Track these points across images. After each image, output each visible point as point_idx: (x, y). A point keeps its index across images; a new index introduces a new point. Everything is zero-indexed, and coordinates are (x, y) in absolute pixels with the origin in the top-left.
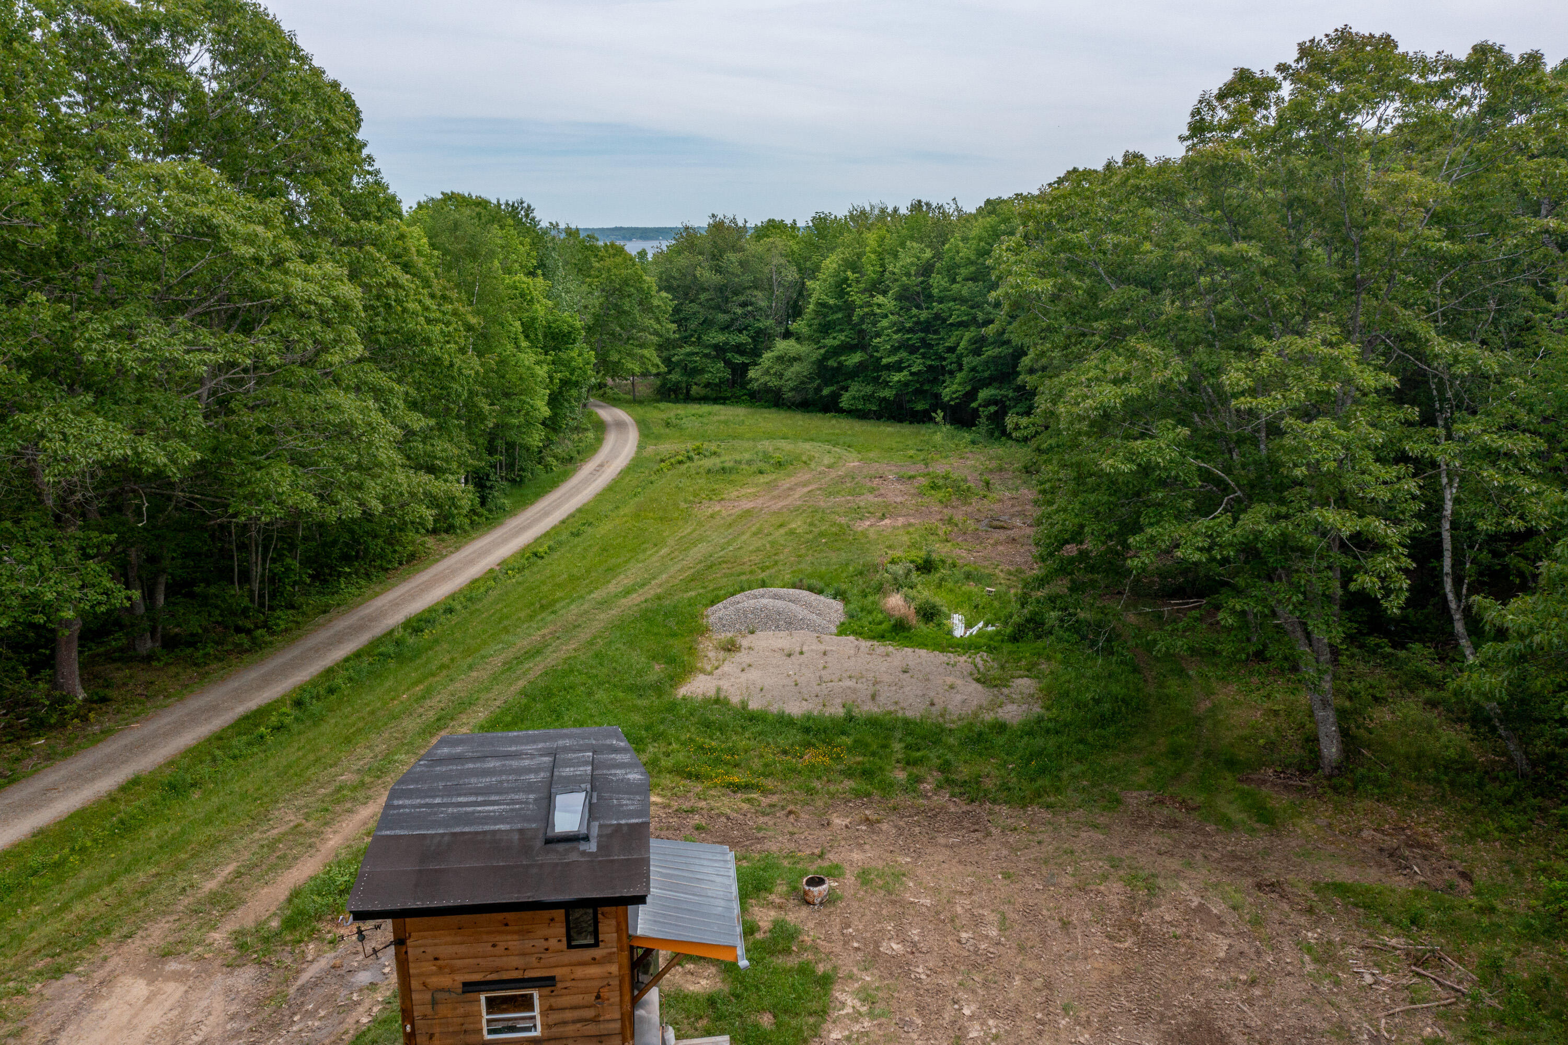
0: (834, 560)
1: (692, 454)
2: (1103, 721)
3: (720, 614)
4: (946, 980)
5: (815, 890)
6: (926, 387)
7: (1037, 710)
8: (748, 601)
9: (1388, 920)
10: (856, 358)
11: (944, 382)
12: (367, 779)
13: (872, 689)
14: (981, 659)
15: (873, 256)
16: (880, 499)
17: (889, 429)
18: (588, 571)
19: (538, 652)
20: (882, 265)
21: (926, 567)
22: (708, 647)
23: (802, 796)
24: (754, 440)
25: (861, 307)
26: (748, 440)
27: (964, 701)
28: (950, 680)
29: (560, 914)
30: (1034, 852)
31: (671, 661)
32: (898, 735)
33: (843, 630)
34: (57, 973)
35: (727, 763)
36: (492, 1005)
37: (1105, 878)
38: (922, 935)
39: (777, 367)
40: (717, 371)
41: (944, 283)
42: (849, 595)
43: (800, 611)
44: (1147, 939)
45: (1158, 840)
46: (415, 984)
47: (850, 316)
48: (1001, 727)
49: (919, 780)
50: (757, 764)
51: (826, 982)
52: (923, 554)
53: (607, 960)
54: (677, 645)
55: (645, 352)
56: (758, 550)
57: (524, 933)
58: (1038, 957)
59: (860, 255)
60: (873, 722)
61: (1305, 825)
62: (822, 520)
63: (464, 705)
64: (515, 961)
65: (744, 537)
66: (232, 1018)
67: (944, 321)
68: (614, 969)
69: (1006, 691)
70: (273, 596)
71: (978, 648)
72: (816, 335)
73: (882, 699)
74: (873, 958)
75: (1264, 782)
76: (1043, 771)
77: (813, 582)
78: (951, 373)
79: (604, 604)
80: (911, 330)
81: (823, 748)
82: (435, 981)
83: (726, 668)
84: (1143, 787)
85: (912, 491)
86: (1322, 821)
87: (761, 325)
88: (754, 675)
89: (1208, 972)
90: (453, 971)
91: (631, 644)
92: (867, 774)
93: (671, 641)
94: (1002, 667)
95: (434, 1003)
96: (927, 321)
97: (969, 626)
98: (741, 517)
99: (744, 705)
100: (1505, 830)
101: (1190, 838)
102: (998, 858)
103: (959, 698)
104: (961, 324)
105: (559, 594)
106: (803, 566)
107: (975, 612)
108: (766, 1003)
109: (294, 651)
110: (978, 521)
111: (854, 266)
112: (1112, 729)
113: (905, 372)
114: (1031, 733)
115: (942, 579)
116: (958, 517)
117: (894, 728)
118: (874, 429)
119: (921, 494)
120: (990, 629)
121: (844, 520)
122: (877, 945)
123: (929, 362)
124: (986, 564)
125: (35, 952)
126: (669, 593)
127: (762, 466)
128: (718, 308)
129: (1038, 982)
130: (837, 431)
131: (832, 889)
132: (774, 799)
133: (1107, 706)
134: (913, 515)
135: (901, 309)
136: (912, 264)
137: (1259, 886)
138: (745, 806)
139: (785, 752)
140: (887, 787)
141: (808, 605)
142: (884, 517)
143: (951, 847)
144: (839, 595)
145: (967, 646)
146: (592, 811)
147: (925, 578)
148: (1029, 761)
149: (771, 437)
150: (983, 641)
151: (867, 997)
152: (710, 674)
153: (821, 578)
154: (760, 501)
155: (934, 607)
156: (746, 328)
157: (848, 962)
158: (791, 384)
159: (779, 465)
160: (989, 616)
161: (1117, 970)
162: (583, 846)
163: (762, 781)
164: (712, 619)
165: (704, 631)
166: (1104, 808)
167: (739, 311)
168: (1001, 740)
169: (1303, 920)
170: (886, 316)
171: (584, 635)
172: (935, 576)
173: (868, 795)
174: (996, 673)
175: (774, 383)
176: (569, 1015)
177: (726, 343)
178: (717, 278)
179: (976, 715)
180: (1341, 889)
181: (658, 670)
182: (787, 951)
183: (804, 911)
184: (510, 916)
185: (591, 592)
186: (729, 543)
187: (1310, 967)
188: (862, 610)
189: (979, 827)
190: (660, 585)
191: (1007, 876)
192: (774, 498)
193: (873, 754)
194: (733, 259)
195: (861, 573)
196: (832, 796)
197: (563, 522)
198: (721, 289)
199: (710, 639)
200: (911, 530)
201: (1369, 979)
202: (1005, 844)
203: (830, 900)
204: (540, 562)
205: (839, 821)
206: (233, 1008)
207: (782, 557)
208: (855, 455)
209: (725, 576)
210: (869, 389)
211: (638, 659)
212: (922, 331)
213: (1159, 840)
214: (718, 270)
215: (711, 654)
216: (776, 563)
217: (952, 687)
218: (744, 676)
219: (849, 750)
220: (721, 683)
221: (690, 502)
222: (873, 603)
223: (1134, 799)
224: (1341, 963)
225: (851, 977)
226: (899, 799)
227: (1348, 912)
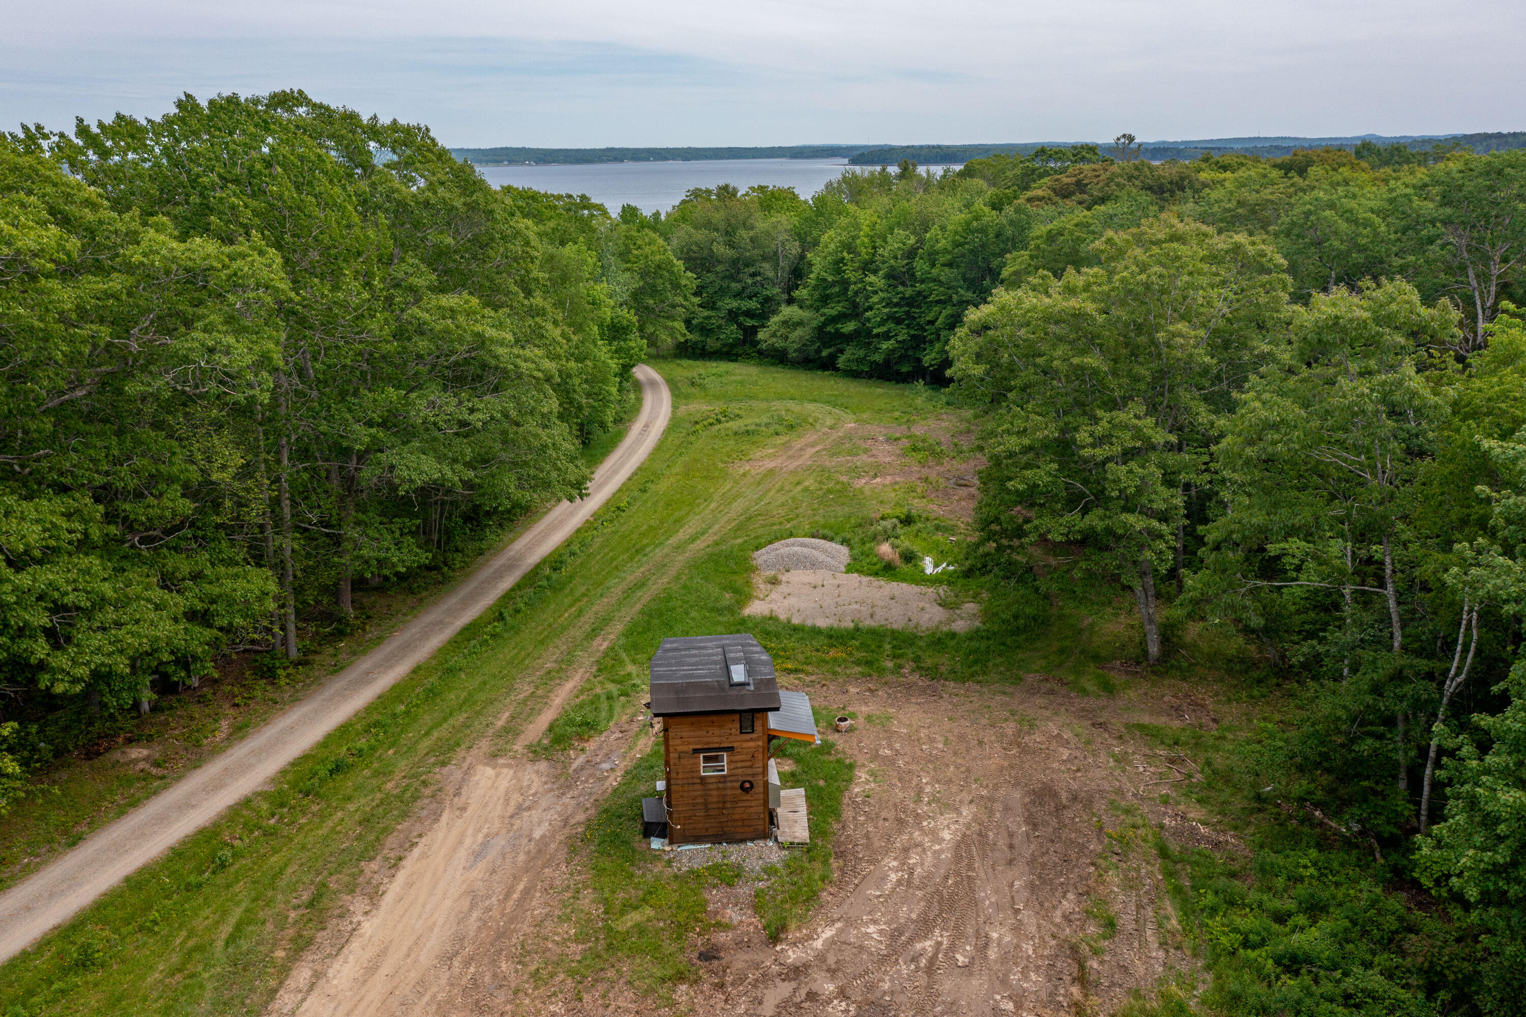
0: (840, 514)
1: (720, 417)
2: (1018, 631)
3: (765, 557)
4: (914, 767)
5: (843, 724)
6: (910, 353)
7: (977, 624)
8: (784, 548)
9: (1162, 743)
10: (850, 327)
11: (925, 350)
12: (563, 666)
13: (870, 611)
14: (943, 590)
15: (866, 240)
16: (873, 459)
17: (879, 390)
18: (662, 523)
19: (644, 584)
20: (874, 248)
21: (907, 521)
22: (759, 581)
23: (830, 676)
24: (767, 400)
25: (855, 283)
26: (762, 400)
27: (930, 619)
28: (921, 604)
29: (737, 717)
30: (968, 706)
31: (737, 591)
32: (888, 639)
33: (849, 569)
34: (443, 764)
35: (782, 657)
36: (707, 759)
37: (1006, 720)
38: (902, 747)
39: (783, 331)
40: (732, 332)
41: (926, 268)
42: (852, 542)
43: (820, 556)
44: (1025, 750)
45: (1039, 701)
46: (671, 749)
47: (846, 289)
48: (953, 635)
49: (901, 667)
50: (801, 657)
51: (851, 767)
52: (905, 511)
53: (758, 739)
54: (739, 580)
55: (676, 324)
56: (783, 505)
57: (721, 727)
58: (964, 758)
59: (854, 238)
60: (872, 632)
61: (1132, 694)
62: (829, 478)
63: (606, 621)
64: (716, 739)
65: (772, 493)
66: (546, 783)
67: (925, 297)
68: (760, 743)
69: (958, 612)
70: (446, 543)
71: (941, 582)
72: (817, 304)
73: (877, 617)
74: (875, 757)
75: (1113, 669)
76: (976, 662)
77: (826, 532)
78: (931, 342)
79: (679, 548)
80: (897, 305)
81: (841, 648)
82: (680, 748)
83: (773, 596)
84: (1037, 671)
85: (898, 452)
86: (1141, 691)
87: (768, 293)
88: (792, 601)
89: (1055, 765)
90: (689, 744)
91: (706, 579)
92: (869, 663)
93: (734, 577)
94: (957, 596)
95: (679, 758)
96: (911, 297)
97: (936, 566)
98: (765, 476)
99: (789, 621)
100: (1252, 697)
101: (1060, 700)
102: (946, 710)
103: (927, 616)
104: (939, 302)
105: (645, 541)
106: (817, 518)
107: (941, 555)
108: (821, 775)
109: (472, 585)
110: (948, 479)
111: (849, 247)
112: (1024, 636)
113: (892, 342)
114: (971, 639)
115: (919, 531)
116: (933, 477)
117: (884, 636)
118: (867, 390)
119: (904, 455)
120: (951, 568)
121: (845, 479)
122: (877, 751)
123: (912, 332)
124: (952, 516)
125: (427, 754)
126: (723, 540)
127: (780, 429)
128: (732, 278)
129: (963, 769)
130: (836, 393)
131: (851, 725)
132: (813, 678)
133: (1021, 622)
134: (898, 474)
135: (890, 286)
136: (899, 248)
137: (1093, 725)
138: (796, 682)
139: (818, 650)
140: (881, 671)
141: (825, 551)
142: (875, 476)
143: (919, 704)
144: (845, 542)
145: (934, 581)
146: (749, 672)
147: (906, 529)
148: (969, 656)
149: (781, 397)
150: (945, 577)
151: (872, 774)
152: (763, 600)
153: (831, 528)
154: (779, 461)
155: (912, 552)
156: (755, 295)
157: (861, 759)
158: (795, 346)
159: (791, 427)
160: (950, 559)
161: (1006, 764)
162: (747, 688)
163: (805, 667)
164: (760, 561)
165: (754, 569)
166: (1012, 683)
167: (750, 281)
168: (953, 643)
169: (1115, 742)
170: (876, 293)
171: (672, 572)
172: (914, 528)
173: (870, 675)
174: (952, 599)
175: (780, 344)
176: (739, 765)
177: (739, 309)
178: (731, 253)
179: (937, 627)
180: (1141, 727)
181: (728, 598)
182: (829, 753)
183: (837, 736)
184: (714, 718)
185: (667, 539)
186: (760, 499)
187: (1112, 764)
188: (862, 554)
189: (936, 694)
190: (715, 534)
191: (950, 719)
192: (790, 458)
193: (872, 651)
194: (745, 237)
195: (860, 525)
196: (848, 676)
197: (630, 479)
198: (734, 262)
199: (759, 575)
200: (897, 487)
201: (1141, 769)
202: (950, 703)
203: (850, 730)
204: (623, 514)
205: (853, 690)
206: (544, 779)
207: (801, 510)
208: (851, 416)
209: (762, 526)
210: (862, 353)
211: (715, 590)
212: (907, 305)
213: (1041, 700)
214: (731, 244)
215: (762, 586)
216: (798, 516)
217: (923, 609)
218: (786, 601)
219: (858, 649)
220: (772, 606)
221: (726, 462)
222: (870, 549)
223: (1031, 678)
224: (1130, 763)
225: (864, 765)
226: (889, 677)
227: (1141, 738)
